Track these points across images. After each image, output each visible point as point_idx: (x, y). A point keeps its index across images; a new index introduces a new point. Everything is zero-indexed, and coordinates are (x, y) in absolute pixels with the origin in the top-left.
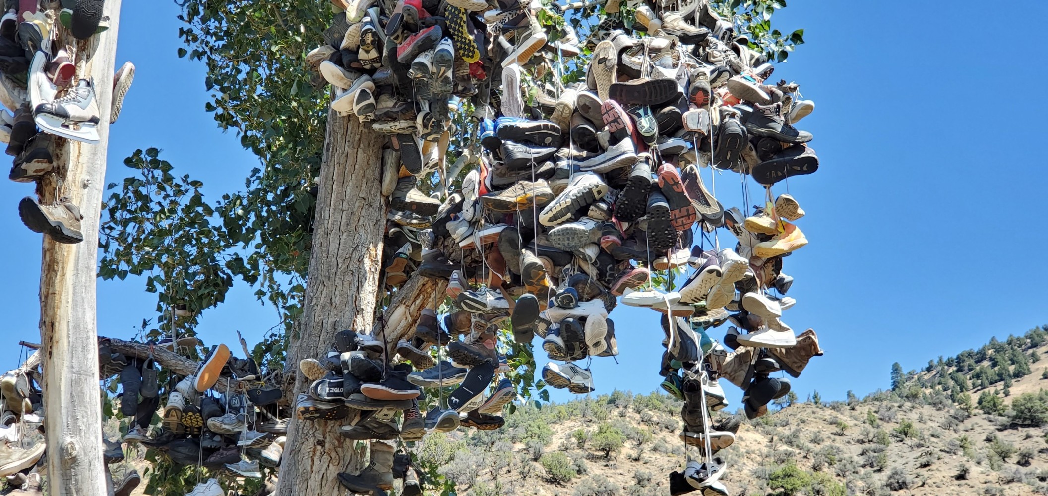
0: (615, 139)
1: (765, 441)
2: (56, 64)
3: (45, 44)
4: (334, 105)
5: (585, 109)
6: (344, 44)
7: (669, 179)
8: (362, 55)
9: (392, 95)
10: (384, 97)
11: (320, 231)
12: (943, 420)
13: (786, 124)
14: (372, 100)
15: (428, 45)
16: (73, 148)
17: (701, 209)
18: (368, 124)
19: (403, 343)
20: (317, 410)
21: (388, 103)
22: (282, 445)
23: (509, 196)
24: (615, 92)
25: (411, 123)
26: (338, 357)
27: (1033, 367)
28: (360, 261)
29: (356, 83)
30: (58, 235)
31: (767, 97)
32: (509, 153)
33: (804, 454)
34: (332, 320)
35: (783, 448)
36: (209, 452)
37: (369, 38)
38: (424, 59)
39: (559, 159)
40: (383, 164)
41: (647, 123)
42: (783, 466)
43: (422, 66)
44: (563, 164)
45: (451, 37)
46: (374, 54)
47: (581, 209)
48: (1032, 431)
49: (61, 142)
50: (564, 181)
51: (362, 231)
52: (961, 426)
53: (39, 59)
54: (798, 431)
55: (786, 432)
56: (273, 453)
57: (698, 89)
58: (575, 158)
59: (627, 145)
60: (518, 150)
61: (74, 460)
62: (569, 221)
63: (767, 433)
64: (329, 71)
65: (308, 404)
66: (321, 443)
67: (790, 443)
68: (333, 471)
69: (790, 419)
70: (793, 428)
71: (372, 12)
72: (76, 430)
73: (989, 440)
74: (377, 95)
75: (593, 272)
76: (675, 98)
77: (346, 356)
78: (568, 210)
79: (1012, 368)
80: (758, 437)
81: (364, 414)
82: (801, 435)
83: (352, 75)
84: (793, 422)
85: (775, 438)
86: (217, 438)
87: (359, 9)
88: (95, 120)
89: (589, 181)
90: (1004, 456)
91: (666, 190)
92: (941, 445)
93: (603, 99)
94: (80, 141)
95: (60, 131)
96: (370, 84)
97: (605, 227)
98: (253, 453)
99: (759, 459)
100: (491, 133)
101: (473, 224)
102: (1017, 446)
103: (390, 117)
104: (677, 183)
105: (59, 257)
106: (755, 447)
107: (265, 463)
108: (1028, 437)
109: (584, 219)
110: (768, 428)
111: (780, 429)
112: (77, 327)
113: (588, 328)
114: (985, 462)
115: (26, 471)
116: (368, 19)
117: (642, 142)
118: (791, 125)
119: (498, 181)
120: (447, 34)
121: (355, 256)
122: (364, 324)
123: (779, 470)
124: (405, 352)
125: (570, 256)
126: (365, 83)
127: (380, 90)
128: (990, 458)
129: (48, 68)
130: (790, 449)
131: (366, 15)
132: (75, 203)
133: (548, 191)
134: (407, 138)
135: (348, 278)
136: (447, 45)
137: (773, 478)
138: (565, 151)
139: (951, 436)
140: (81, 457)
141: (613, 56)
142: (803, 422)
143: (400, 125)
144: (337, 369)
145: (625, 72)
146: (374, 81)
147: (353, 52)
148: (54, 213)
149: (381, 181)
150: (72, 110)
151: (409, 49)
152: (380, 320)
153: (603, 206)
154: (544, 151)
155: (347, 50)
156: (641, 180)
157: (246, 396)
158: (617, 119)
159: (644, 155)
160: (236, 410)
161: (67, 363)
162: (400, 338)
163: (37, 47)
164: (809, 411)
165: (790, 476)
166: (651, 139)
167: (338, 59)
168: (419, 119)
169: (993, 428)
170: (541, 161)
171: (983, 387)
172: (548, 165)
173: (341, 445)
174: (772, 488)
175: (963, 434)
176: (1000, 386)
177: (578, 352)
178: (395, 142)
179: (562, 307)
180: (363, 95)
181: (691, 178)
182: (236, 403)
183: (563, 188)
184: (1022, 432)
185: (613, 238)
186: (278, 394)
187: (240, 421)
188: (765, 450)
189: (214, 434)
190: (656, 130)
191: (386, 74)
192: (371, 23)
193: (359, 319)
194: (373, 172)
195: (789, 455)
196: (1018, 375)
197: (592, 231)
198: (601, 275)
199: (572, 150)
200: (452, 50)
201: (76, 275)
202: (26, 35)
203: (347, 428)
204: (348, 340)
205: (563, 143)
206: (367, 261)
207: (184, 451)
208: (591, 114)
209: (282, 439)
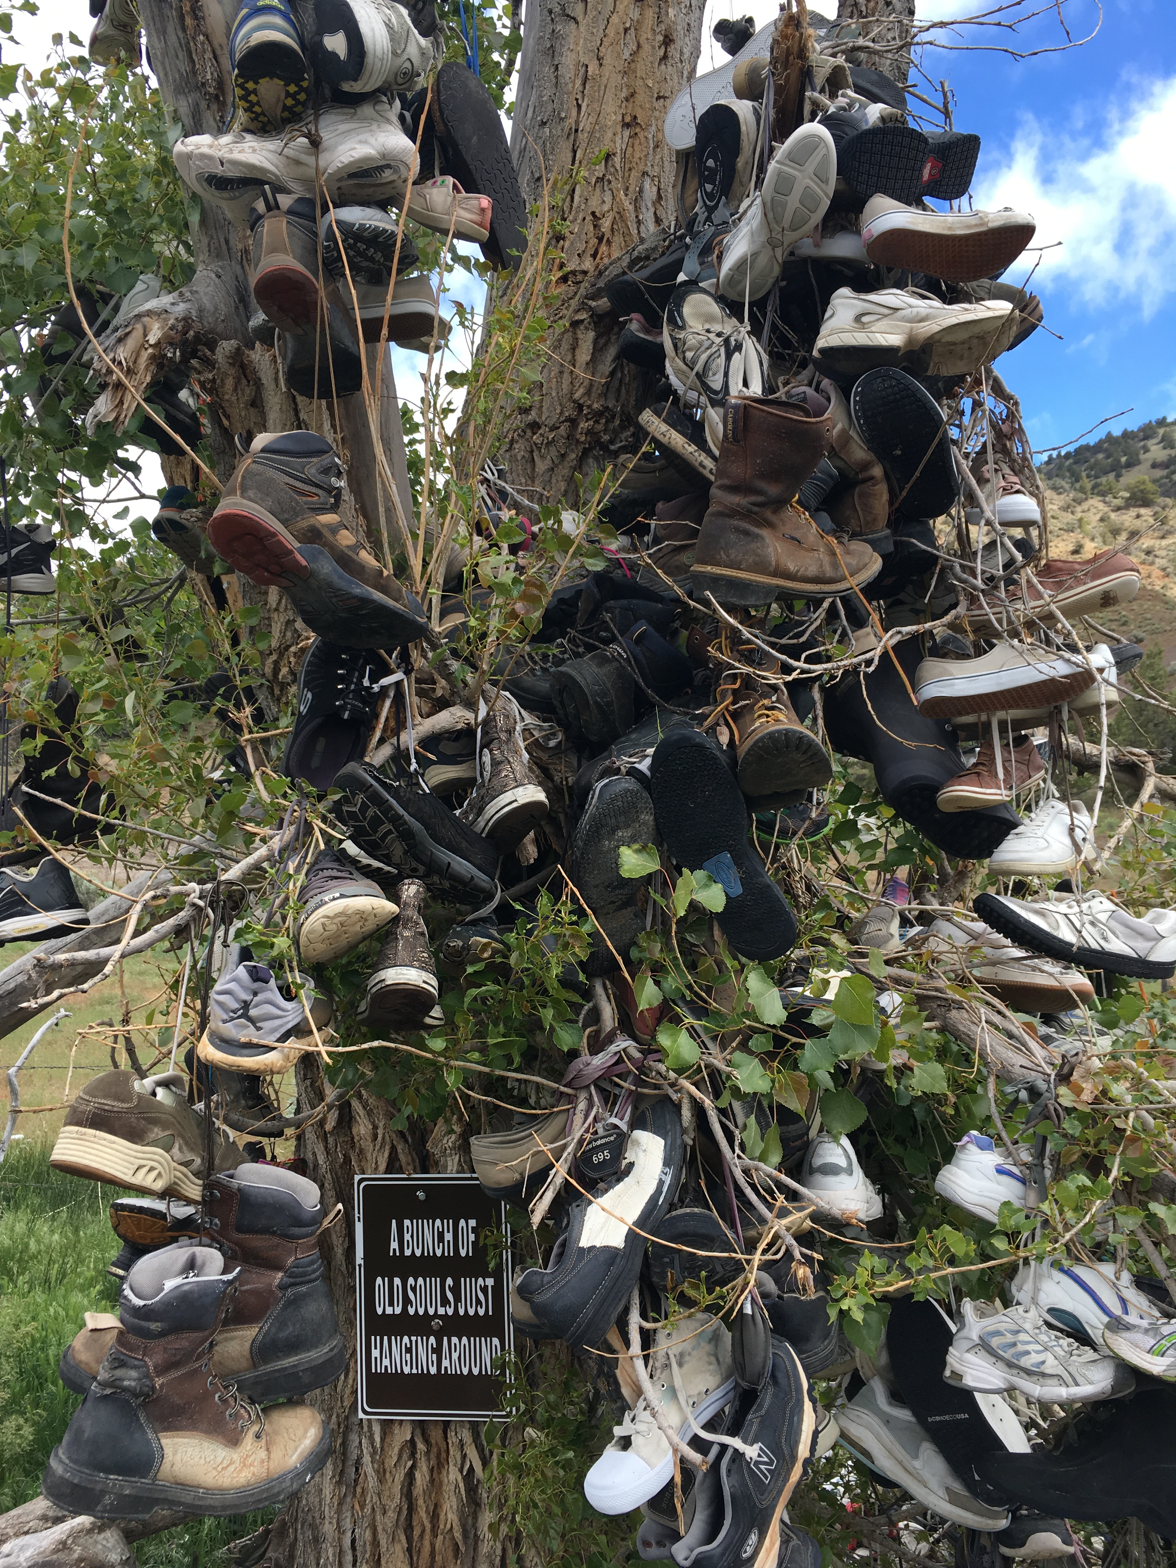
12: (1061, 504)
27: (1142, 457)
48: (1143, 511)
52: (1079, 509)
73: (1102, 520)
79: (1123, 459)
90: (1115, 532)
92: (1059, 525)
102: (1127, 524)
108: (1138, 516)
114: (1099, 539)
128: (1103, 536)
139: (1068, 517)
169: (1106, 509)
171: (1097, 477)
175: (1079, 515)
176: (1112, 476)
184: (1133, 512)
196: (1129, 465)
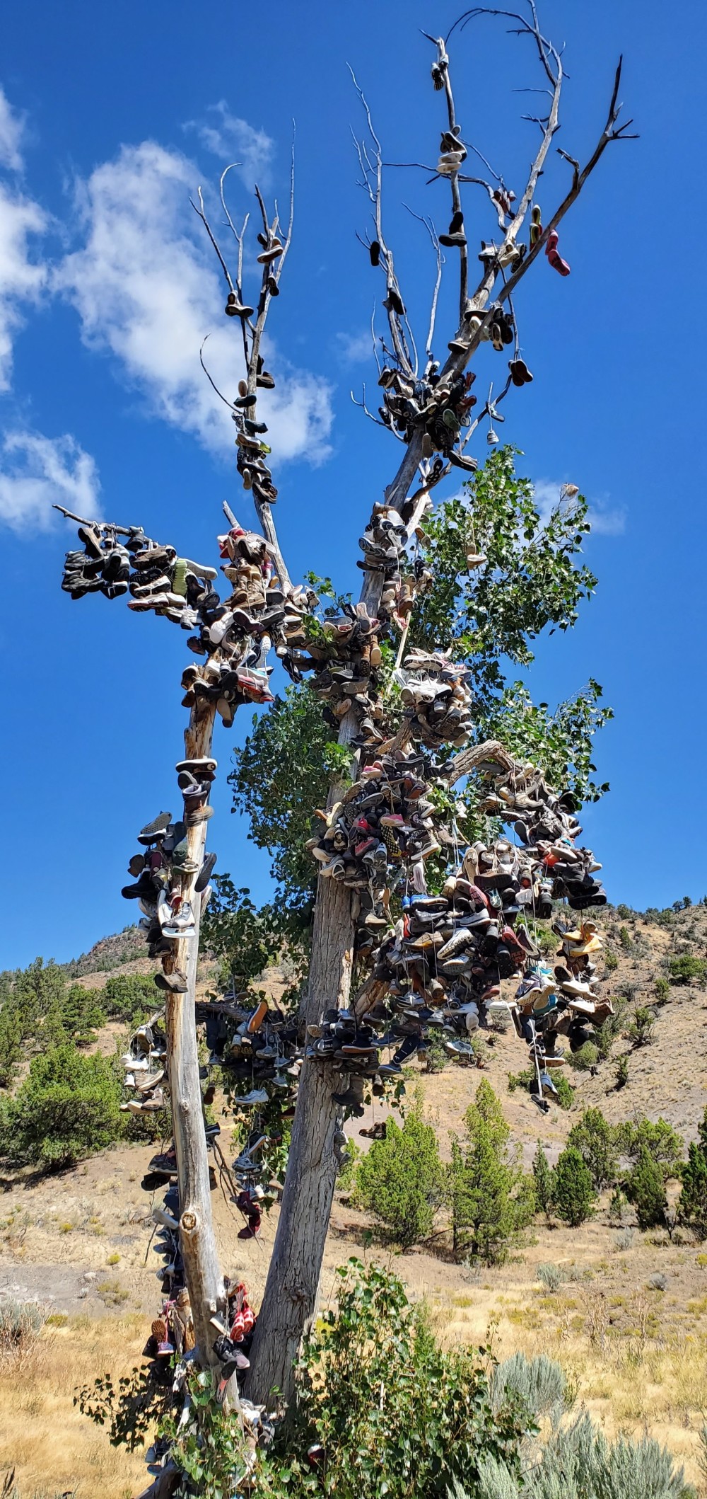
0: (479, 908)
1: (668, 936)
2: (172, 897)
3: (166, 885)
4: (321, 872)
5: (462, 889)
6: (326, 837)
7: (508, 937)
8: (336, 844)
9: (355, 867)
10: (349, 868)
11: (317, 945)
13: (586, 875)
14: (343, 871)
15: (372, 848)
16: (181, 941)
17: (528, 952)
18: (341, 881)
19: (365, 1016)
20: (318, 1057)
21: (352, 872)
22: (300, 1065)
23: (419, 943)
24: (478, 881)
25: (365, 883)
26: (329, 1025)
28: (340, 962)
29: (333, 860)
30: (175, 990)
31: (575, 857)
32: (418, 918)
33: (698, 945)
34: (325, 999)
35: (682, 941)
36: (257, 1070)
37: (340, 837)
38: (369, 856)
39: (448, 918)
40: (351, 901)
41: (495, 900)
42: (682, 956)
43: (369, 859)
44: (450, 921)
45: (385, 842)
46: (343, 844)
47: (461, 949)
49: (175, 940)
50: (450, 931)
51: (340, 944)
53: (163, 894)
54: (693, 927)
55: (684, 928)
56: (294, 1070)
57: (524, 878)
58: (457, 917)
59: (485, 913)
60: (424, 916)
61: (187, 1112)
62: (454, 957)
63: (669, 930)
64: (318, 853)
65: (313, 1054)
66: (321, 1076)
67: (687, 937)
68: (329, 1092)
69: (687, 918)
70: (690, 925)
71: (340, 820)
72: (187, 1095)
74: (345, 867)
75: (469, 986)
76: (512, 884)
77: (333, 1026)
78: (453, 951)
80: (663, 933)
81: (345, 1061)
82: (696, 931)
83: (331, 854)
84: (689, 919)
85: (676, 934)
86: (262, 1062)
87: (333, 819)
88: (192, 925)
89: (464, 934)
91: (506, 942)
93: (471, 883)
94: (184, 937)
95: (174, 935)
96: (341, 861)
97: (474, 962)
98: (283, 1071)
99: (664, 950)
100: (408, 906)
101: (401, 953)
103: (352, 879)
104: (513, 939)
105: (175, 999)
106: (660, 941)
107: (291, 1078)
109: (462, 955)
110: (670, 926)
111: (679, 926)
112: (185, 1037)
113: (468, 1017)
115: (153, 1088)
116: (338, 826)
117: (493, 912)
118: (590, 875)
119: (416, 931)
120: (382, 840)
121: (337, 959)
122: (344, 1001)
123: (677, 959)
124: (367, 1021)
125: (457, 977)
126: (338, 861)
127: (347, 864)
129: (168, 898)
130: (687, 942)
131: (338, 822)
132: (182, 971)
133: (441, 939)
134: (365, 890)
135: (333, 973)
136: (383, 848)
137: (673, 967)
138: (451, 914)
140: (191, 1111)
141: (475, 857)
142: (697, 920)
143: (360, 883)
144: (329, 1032)
145: (485, 866)
146: (344, 859)
147: (331, 841)
148: (172, 979)
149: (351, 911)
150: (180, 922)
151: (361, 850)
152: (353, 1003)
153: (473, 949)
154: (439, 914)
155: (327, 840)
156: (492, 937)
157: (278, 1035)
158: (478, 898)
159: (494, 920)
160: (272, 1044)
161: (181, 1058)
162: (364, 1012)
163: (162, 888)
164: (701, 911)
165: (686, 965)
166: (499, 908)
167: (322, 845)
168: (370, 883)
170: (436, 921)
172: (442, 922)
173: (333, 1077)
174: (674, 975)
177: (464, 1034)
178: (358, 891)
179: (452, 1008)
180: (338, 868)
181: (520, 933)
182: (272, 1039)
183: (451, 936)
185: (479, 969)
186: (296, 1032)
187: (275, 1051)
188: (668, 943)
189: (260, 1059)
190: (501, 903)
191: (348, 855)
192: (341, 828)
193: (340, 997)
194: (345, 908)
195: (687, 946)
197: (467, 963)
198: (474, 987)
199: (455, 913)
200: (385, 851)
201: (184, 1009)
202: (155, 882)
203: (335, 1067)
204: (333, 1015)
205: (450, 908)
206: (344, 961)
207: (243, 1070)
208: (465, 891)
209: (300, 1061)
